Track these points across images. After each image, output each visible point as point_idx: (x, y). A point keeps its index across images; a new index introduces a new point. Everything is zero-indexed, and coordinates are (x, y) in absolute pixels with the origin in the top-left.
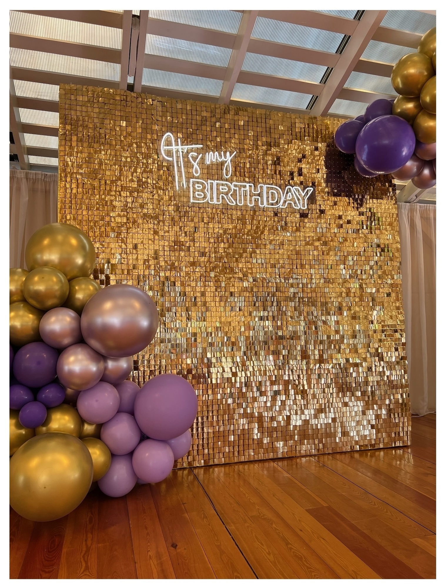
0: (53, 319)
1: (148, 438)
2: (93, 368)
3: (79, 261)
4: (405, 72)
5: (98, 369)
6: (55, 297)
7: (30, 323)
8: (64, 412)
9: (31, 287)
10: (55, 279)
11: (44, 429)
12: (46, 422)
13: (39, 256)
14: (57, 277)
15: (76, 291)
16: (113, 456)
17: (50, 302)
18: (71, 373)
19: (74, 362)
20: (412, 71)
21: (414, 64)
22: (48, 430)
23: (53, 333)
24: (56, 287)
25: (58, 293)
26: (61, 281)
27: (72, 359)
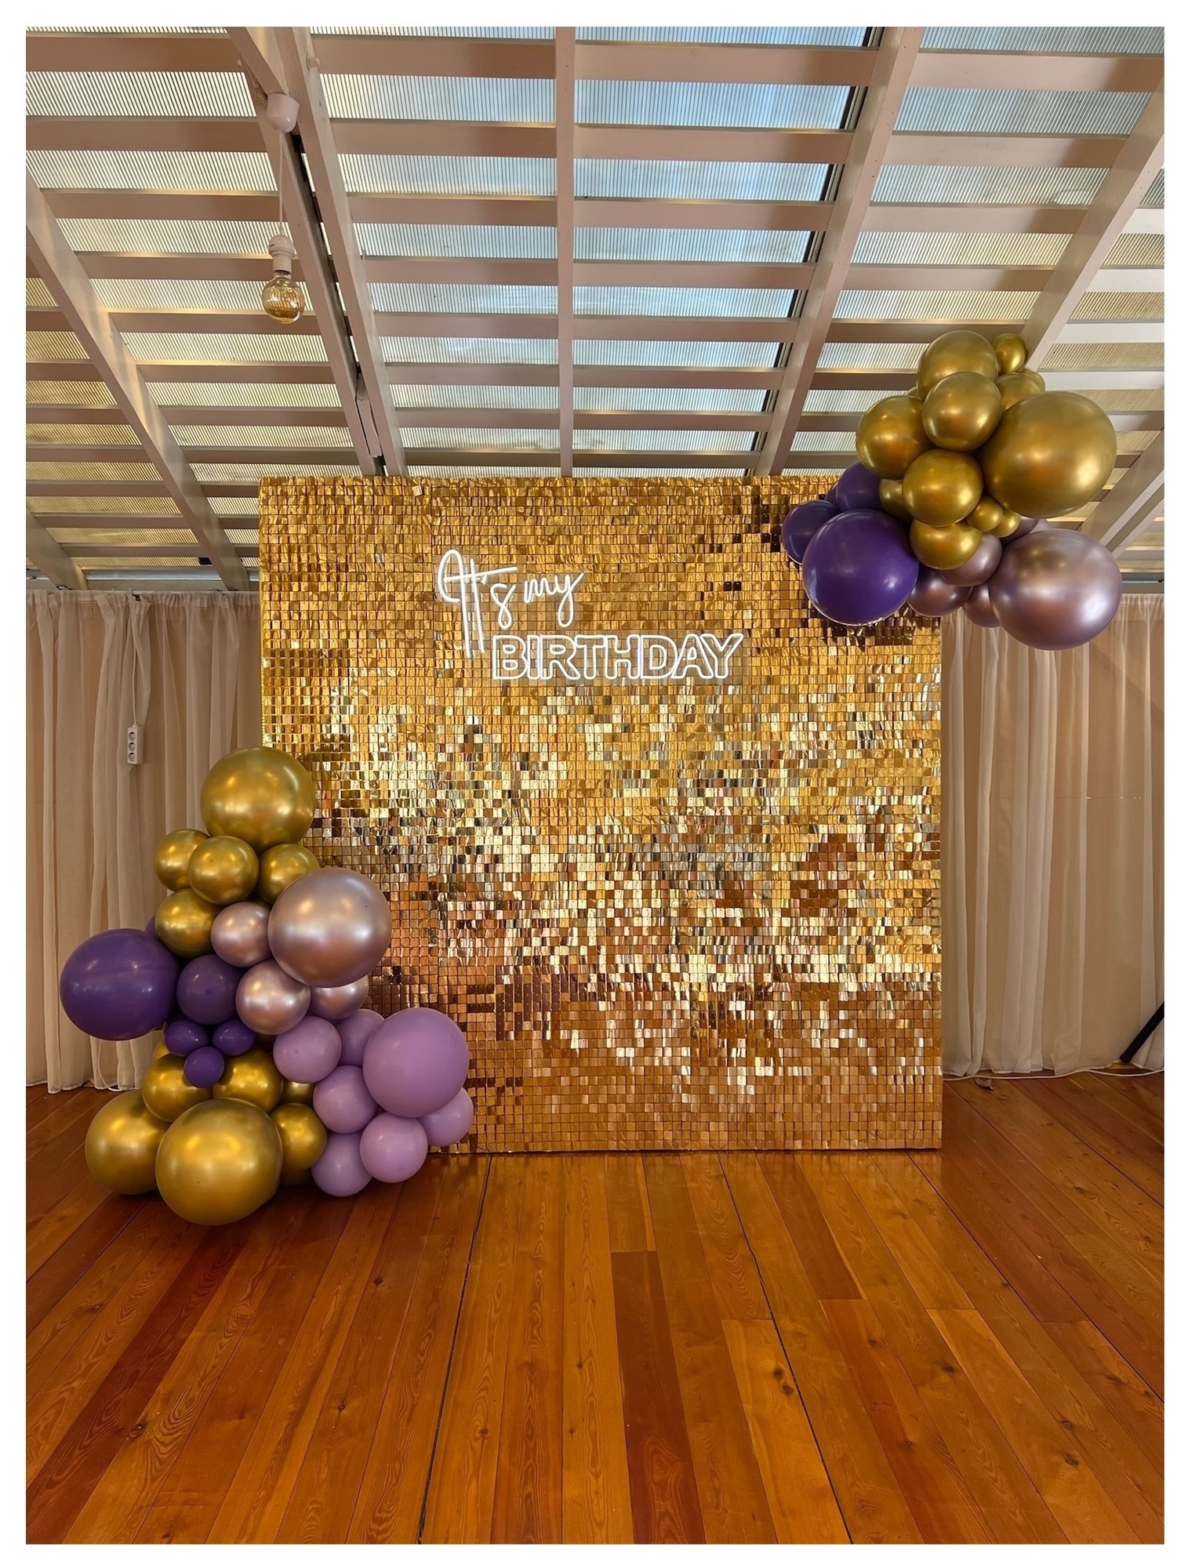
0: (230, 922)
1: (384, 1111)
2: (289, 1001)
3: (284, 809)
4: (876, 438)
5: (297, 1002)
6: (234, 886)
7: (201, 925)
8: (255, 1063)
9: (198, 871)
10: (233, 857)
11: (224, 1088)
12: (225, 1076)
13: (219, 804)
14: (238, 853)
15: (271, 870)
16: (328, 1134)
17: (227, 895)
18: (257, 1010)
19: (260, 991)
20: (889, 437)
21: (892, 424)
22: (228, 1090)
23: (231, 945)
24: (236, 870)
25: (238, 880)
26: (243, 859)
27: (257, 986)
